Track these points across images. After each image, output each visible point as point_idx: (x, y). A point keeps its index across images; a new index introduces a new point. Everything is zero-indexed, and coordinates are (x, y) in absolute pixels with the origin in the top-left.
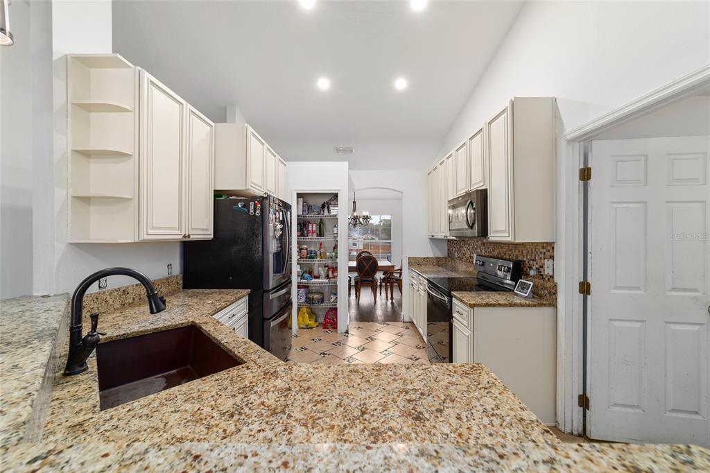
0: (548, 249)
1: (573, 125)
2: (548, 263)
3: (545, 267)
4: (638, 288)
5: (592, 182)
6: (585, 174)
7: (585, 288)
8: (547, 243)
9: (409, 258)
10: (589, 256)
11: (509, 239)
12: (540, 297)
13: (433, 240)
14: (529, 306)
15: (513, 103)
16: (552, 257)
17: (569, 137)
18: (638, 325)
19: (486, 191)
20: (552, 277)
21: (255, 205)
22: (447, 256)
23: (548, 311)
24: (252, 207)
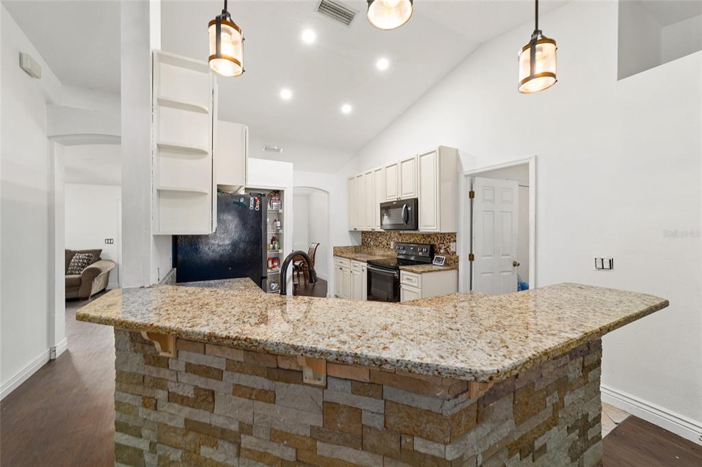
0: (452, 237)
1: (468, 168)
2: (452, 244)
3: (451, 247)
4: (490, 256)
5: (474, 199)
6: (472, 195)
7: (471, 258)
8: (452, 233)
9: (334, 248)
10: (473, 240)
11: (438, 231)
12: (448, 265)
13: (354, 232)
14: (444, 270)
15: (440, 149)
16: (455, 241)
17: (466, 174)
18: (490, 275)
19: (417, 199)
20: (455, 253)
21: (255, 201)
22: (361, 244)
23: (454, 272)
24: (252, 202)
